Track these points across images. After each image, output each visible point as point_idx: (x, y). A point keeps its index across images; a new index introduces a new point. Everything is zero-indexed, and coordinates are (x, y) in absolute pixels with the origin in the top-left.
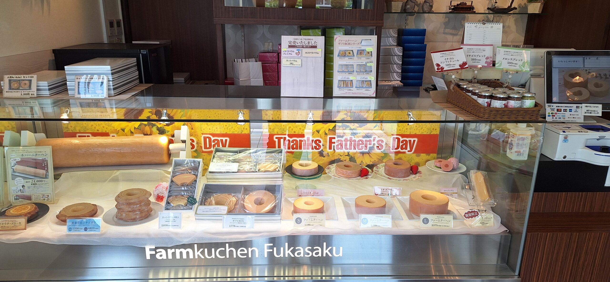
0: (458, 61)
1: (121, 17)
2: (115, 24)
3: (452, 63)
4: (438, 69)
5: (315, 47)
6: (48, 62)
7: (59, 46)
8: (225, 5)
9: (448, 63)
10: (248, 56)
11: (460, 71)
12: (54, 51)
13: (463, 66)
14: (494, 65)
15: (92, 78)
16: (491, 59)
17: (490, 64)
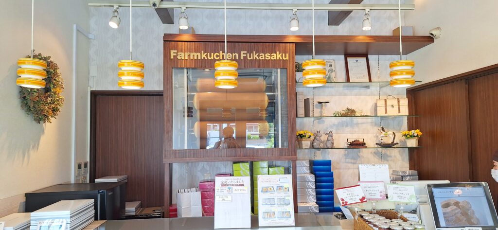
0: (358, 195)
1: (88, 160)
2: (83, 166)
3: (353, 198)
4: (343, 203)
5: (243, 185)
6: (19, 205)
7: (31, 189)
8: (173, 149)
9: (350, 198)
10: (190, 187)
11: (361, 204)
12: (26, 195)
13: (363, 200)
14: (387, 197)
15: (53, 222)
16: (385, 193)
17: (384, 197)
